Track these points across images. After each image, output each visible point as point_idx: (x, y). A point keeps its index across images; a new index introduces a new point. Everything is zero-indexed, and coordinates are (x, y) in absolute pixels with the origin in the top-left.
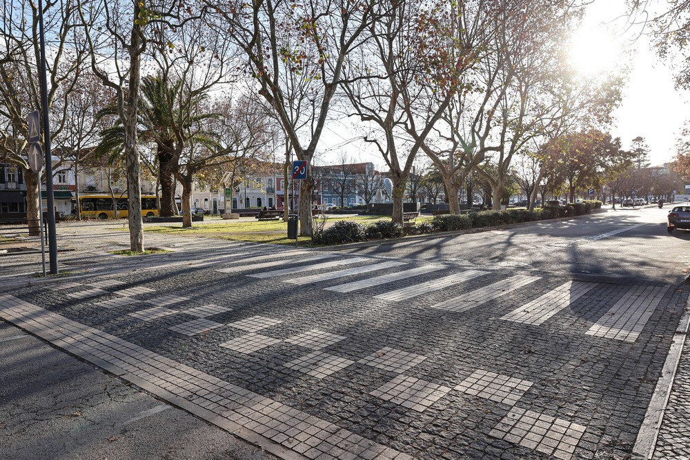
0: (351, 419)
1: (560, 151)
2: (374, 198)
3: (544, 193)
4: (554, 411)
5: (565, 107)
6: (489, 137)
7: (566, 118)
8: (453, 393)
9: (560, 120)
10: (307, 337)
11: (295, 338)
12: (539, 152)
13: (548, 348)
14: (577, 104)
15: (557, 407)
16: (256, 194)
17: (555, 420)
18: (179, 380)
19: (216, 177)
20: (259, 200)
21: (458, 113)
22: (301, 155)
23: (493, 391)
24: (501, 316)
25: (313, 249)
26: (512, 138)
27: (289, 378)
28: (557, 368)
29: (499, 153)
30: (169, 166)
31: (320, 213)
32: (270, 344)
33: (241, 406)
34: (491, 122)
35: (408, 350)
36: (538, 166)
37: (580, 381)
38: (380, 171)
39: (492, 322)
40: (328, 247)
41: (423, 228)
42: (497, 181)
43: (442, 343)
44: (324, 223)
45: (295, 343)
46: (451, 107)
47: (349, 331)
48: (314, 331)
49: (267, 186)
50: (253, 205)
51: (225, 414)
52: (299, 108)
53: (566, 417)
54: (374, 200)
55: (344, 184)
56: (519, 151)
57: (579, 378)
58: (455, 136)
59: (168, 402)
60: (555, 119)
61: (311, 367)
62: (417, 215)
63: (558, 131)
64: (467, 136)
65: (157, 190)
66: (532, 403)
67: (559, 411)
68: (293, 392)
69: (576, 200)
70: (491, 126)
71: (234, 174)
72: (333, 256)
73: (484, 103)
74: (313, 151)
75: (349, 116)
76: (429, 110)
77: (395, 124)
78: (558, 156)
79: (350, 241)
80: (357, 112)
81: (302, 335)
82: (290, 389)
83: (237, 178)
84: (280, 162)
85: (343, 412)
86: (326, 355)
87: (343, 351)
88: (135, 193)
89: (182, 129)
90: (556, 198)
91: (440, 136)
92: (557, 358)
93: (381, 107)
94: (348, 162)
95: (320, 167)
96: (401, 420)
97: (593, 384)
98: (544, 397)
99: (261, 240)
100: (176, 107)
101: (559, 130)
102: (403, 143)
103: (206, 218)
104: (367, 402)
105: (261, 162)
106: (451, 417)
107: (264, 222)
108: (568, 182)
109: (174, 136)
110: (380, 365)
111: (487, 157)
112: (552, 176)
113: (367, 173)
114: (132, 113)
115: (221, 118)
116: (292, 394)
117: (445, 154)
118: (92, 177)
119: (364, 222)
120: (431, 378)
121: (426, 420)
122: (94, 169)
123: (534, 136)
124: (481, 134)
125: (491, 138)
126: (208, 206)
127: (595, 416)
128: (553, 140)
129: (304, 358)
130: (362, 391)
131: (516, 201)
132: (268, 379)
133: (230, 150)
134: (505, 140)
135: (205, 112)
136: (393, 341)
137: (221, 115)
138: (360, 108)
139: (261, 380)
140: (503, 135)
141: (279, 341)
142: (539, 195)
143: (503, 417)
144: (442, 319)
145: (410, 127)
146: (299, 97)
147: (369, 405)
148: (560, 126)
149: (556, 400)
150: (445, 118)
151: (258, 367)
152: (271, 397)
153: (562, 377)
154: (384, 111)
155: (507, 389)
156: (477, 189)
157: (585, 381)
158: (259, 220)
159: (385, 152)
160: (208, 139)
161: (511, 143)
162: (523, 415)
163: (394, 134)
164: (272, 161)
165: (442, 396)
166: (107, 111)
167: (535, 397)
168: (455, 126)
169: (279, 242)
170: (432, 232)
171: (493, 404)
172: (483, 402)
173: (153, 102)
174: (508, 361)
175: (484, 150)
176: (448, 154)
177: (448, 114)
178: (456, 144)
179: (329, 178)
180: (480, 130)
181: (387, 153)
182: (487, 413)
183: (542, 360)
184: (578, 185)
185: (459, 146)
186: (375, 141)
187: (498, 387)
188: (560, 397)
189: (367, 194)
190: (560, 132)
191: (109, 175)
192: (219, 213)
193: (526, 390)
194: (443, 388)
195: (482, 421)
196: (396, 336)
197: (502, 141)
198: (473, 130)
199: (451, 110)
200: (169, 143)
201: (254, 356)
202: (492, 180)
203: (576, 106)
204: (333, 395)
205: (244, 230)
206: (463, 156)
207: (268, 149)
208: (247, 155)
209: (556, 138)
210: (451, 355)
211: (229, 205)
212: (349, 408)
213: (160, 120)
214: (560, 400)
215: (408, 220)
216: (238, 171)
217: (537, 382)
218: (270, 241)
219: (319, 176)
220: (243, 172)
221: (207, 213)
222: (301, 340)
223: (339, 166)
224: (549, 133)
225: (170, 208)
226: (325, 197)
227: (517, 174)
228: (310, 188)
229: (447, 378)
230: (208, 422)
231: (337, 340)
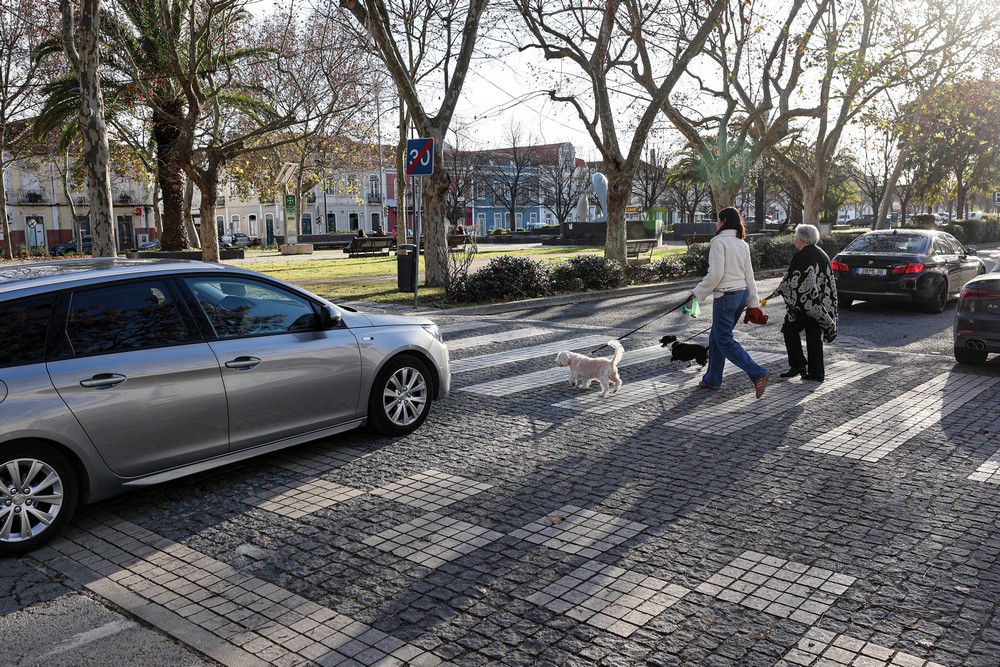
0: (484, 650)
1: (939, 117)
2: (574, 212)
3: (906, 200)
4: (892, 637)
5: (950, 28)
6: (797, 89)
7: (954, 49)
8: (694, 598)
9: (941, 53)
10: (415, 486)
11: (392, 486)
12: (898, 119)
13: (891, 508)
14: (975, 21)
15: (900, 629)
16: (348, 205)
17: (895, 654)
18: (158, 571)
19: (270, 174)
20: (353, 217)
21: (737, 42)
22: (425, 128)
23: (773, 595)
24: (803, 442)
25: (447, 311)
26: (844, 90)
27: (371, 566)
28: (905, 548)
29: (818, 121)
30: (174, 153)
31: (468, 242)
32: (341, 498)
33: (271, 623)
34: (803, 59)
35: (610, 511)
36: (895, 147)
37: (950, 574)
38: (586, 160)
39: (782, 454)
40: (477, 307)
41: (665, 270)
42: (813, 177)
43: (680, 496)
44: (468, 260)
45: (391, 496)
46: (724, 27)
47: (499, 473)
48: (430, 472)
49: (367, 191)
50: (343, 226)
51: (239, 639)
52: (423, 34)
53: (918, 649)
54: (574, 216)
55: (515, 184)
56: (857, 116)
57: (949, 570)
58: (732, 88)
59: (130, 615)
60: (930, 52)
61: (419, 545)
62: (654, 244)
63: (937, 76)
64: (755, 89)
65: (156, 200)
66: (850, 621)
67: (904, 636)
68: (377, 595)
69: (970, 213)
70: (803, 66)
71: (302, 168)
72: (483, 325)
73: (789, 22)
74: (448, 119)
75: (521, 50)
76: (682, 35)
77: (612, 64)
78: (934, 127)
79: (520, 296)
80: (537, 42)
81: (405, 482)
82: (371, 588)
83: (310, 175)
84: (391, 143)
85: (470, 637)
86: (448, 521)
87: (482, 512)
88: (101, 204)
89: (195, 81)
90: (930, 210)
91: (702, 88)
92: (907, 528)
93: (585, 32)
94: (523, 143)
95: (470, 153)
96: (584, 653)
97: (977, 582)
98: (874, 607)
99: (348, 294)
100: (184, 36)
101: (939, 74)
102: (627, 103)
103: (249, 254)
104: (521, 616)
105: (354, 143)
106: (685, 648)
107: (360, 260)
108: (953, 177)
109: (182, 94)
110: (553, 541)
111: (794, 130)
112: (923, 166)
113: (561, 163)
114: (88, 47)
115: (273, 56)
116: (374, 599)
117: (710, 124)
118: (32, 176)
119: (548, 259)
120: (652, 569)
121: (634, 653)
122: (36, 160)
123: (888, 85)
124: (783, 83)
125: (801, 91)
126: (256, 230)
127: (977, 648)
128: (924, 95)
129: (404, 528)
130: (513, 594)
131: (852, 215)
132: (330, 569)
133: (291, 119)
134: (831, 95)
135: (243, 44)
136: (583, 494)
137: (272, 50)
138: (543, 33)
139: (315, 571)
140: (825, 85)
141: (359, 492)
142: (897, 205)
143: (788, 649)
144: (685, 449)
145: (641, 72)
146: (423, 13)
147: (523, 623)
148: (942, 66)
149: (899, 613)
150: (712, 53)
151: (313, 544)
152: (332, 606)
153: (915, 567)
154: (592, 39)
155: (802, 591)
156: (776, 193)
157: (960, 575)
158: (350, 257)
159: (591, 121)
160: (249, 97)
161: (842, 100)
162: (830, 645)
163: (608, 84)
164: (376, 141)
165: (669, 604)
166: (52, 46)
167: (857, 607)
168: (731, 69)
169: (382, 298)
170: (681, 276)
171: (771, 620)
172: (751, 617)
173: (140, 27)
174: (810, 533)
175: (787, 114)
176: (717, 124)
177: (719, 44)
178: (732, 104)
179: (487, 173)
180: (780, 75)
181: (595, 123)
182: (757, 640)
183: (877, 532)
184: (972, 184)
185: (738, 107)
186: (571, 99)
187: (783, 586)
188: (908, 607)
189: (560, 204)
190: (940, 79)
191: (65, 170)
192: (276, 244)
193: (840, 592)
194: (673, 588)
195: (745, 655)
196: (589, 483)
197: (824, 97)
198: (766, 78)
199: (723, 37)
200: (174, 107)
201: (308, 523)
202: (804, 176)
203: (973, 25)
204: (454, 602)
205: (318, 275)
206: (745, 127)
207: (367, 118)
208: (329, 130)
209: (932, 90)
210: (696, 521)
211: (292, 226)
212: (482, 628)
213: (155, 61)
214: (908, 613)
215: (635, 254)
216: (311, 159)
217: (863, 576)
218: (366, 296)
219: (468, 171)
220: (320, 164)
221: (255, 244)
222: (404, 490)
223: (506, 151)
224: (918, 79)
225: (179, 234)
226: (480, 210)
227: (854, 164)
228: (443, 191)
229: (683, 569)
230: (204, 655)
231: (472, 492)
